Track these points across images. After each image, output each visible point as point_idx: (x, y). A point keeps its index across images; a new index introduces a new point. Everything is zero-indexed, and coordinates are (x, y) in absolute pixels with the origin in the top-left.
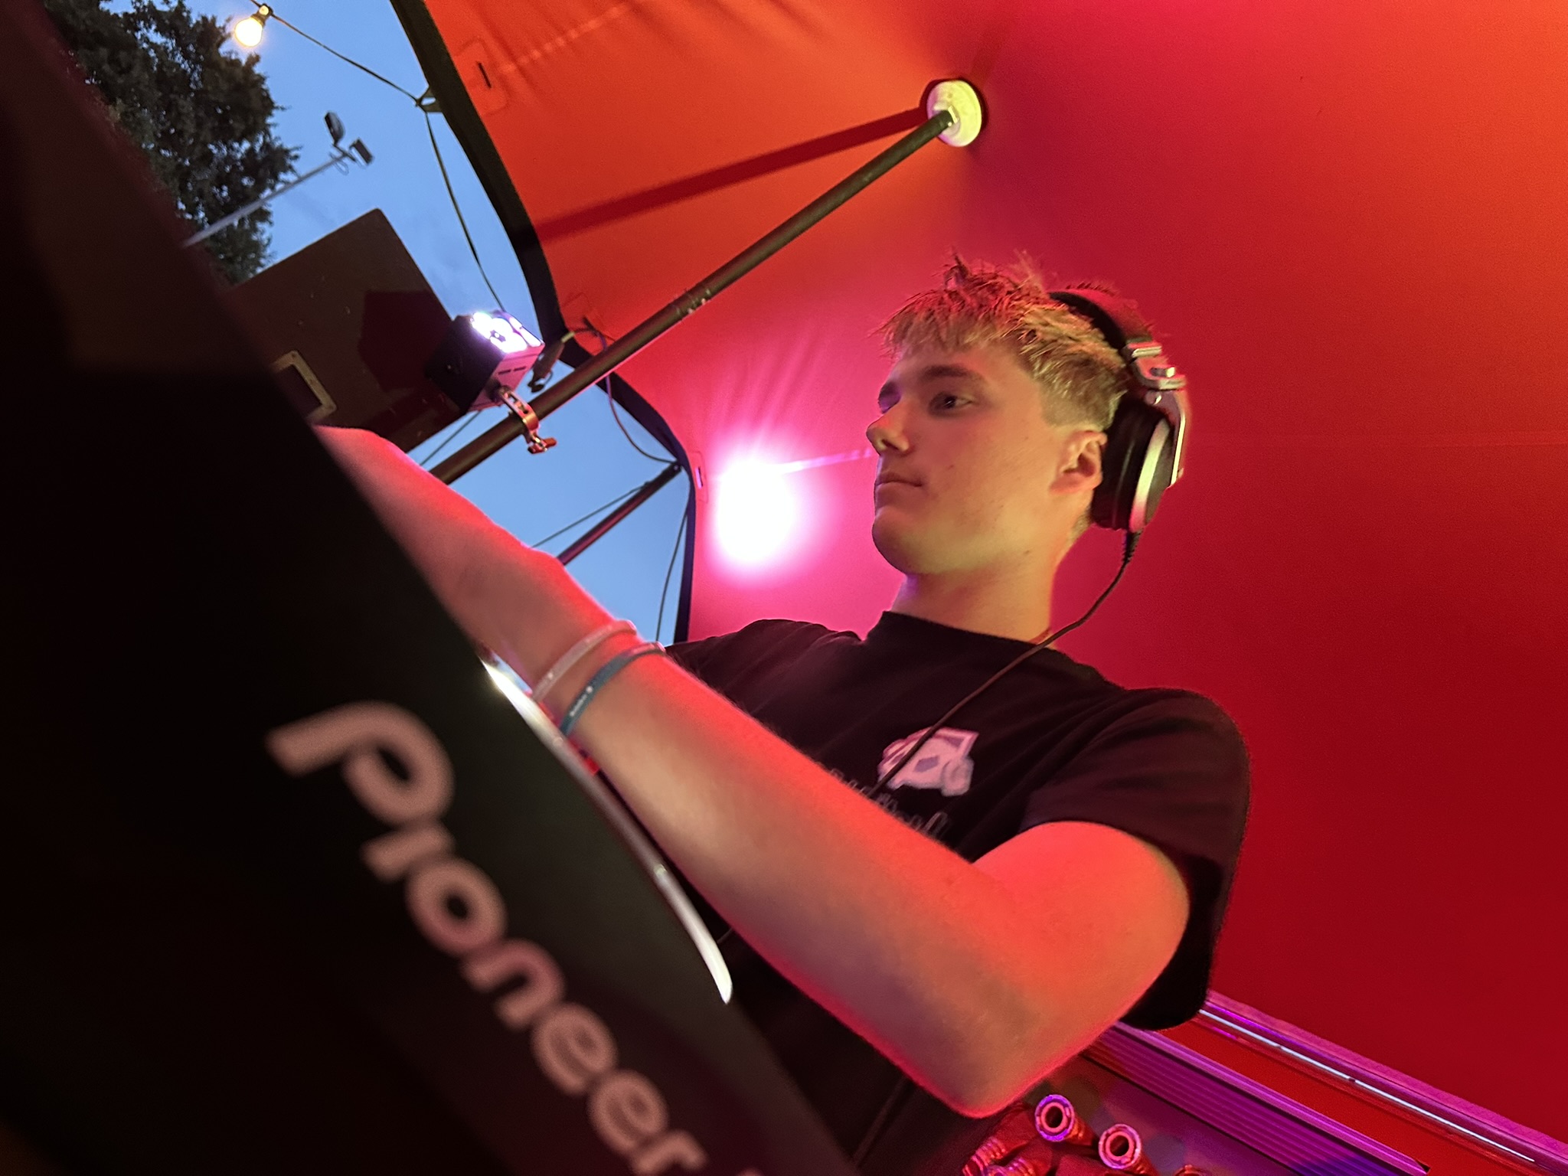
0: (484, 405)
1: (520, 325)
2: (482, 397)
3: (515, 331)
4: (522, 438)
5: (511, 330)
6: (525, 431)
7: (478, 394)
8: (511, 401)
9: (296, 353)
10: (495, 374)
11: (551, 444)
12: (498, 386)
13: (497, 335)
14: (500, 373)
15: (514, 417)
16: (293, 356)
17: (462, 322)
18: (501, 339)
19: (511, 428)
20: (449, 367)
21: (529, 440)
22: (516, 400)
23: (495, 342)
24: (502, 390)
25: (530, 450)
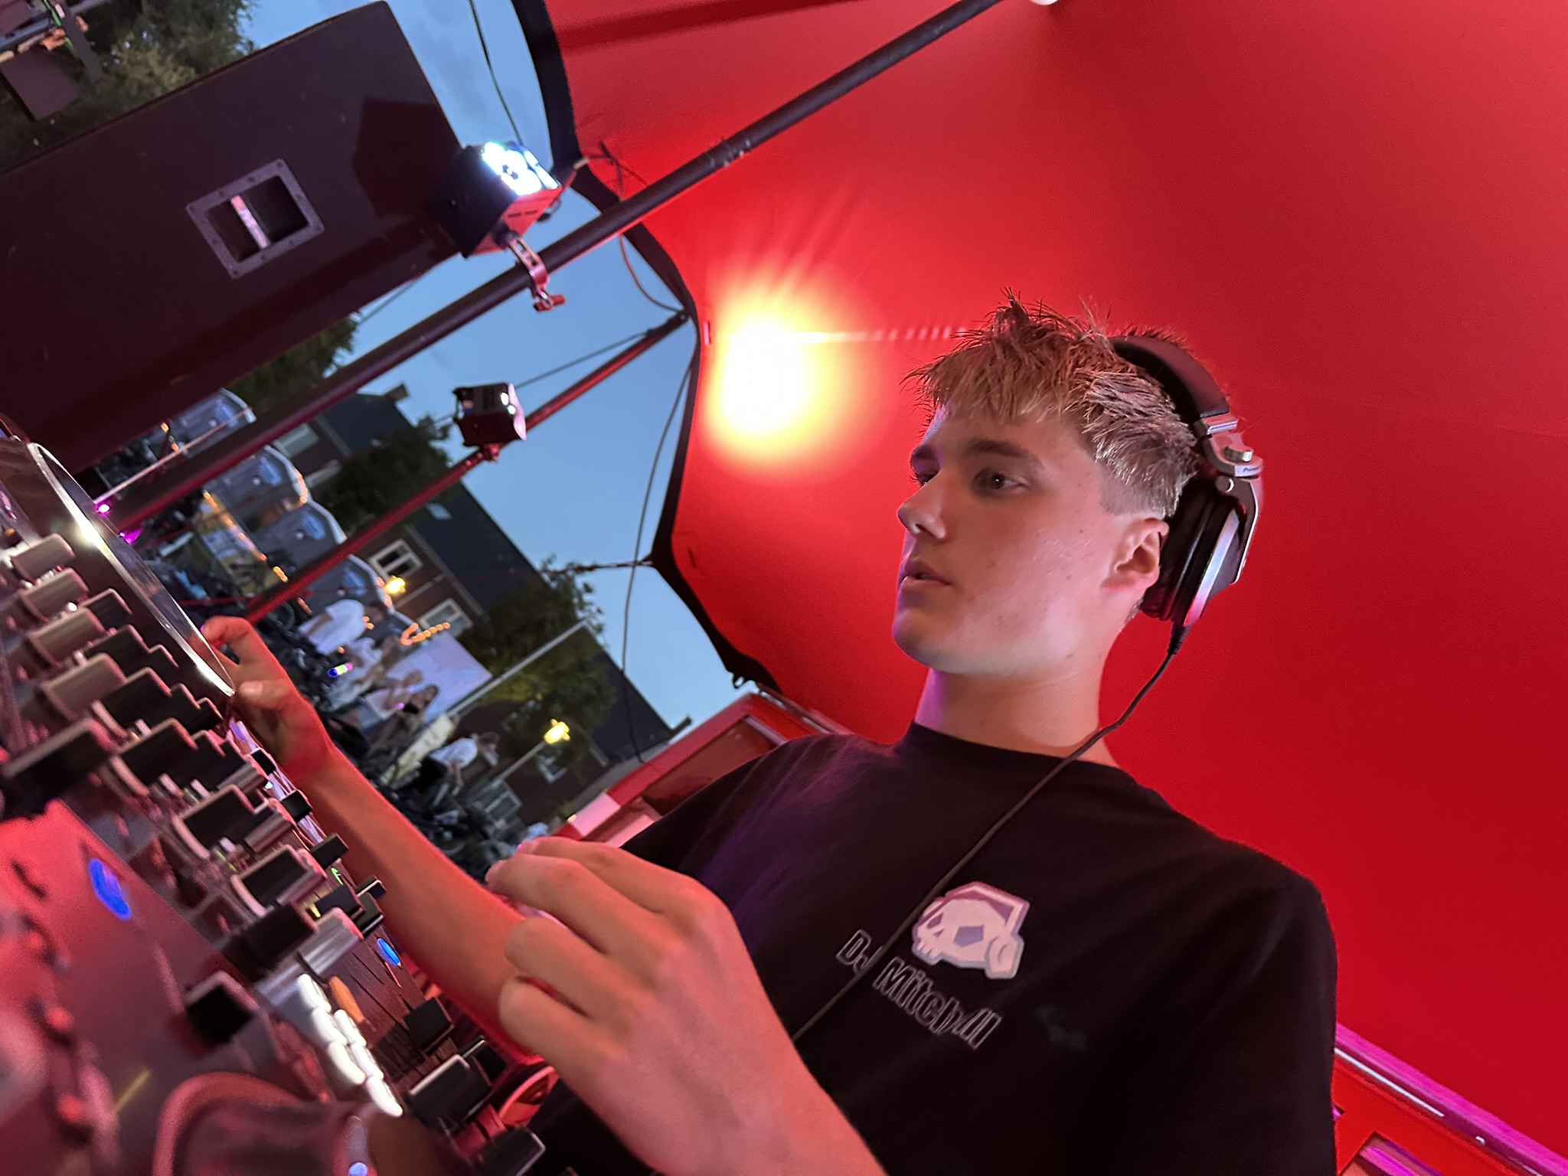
0: (488, 249)
1: (536, 161)
2: (488, 240)
3: (530, 168)
4: (527, 292)
5: (526, 166)
6: (533, 285)
7: (482, 237)
8: (518, 249)
9: (281, 161)
10: (505, 218)
11: (559, 301)
12: (506, 230)
13: (510, 171)
14: (510, 216)
15: (521, 268)
16: (279, 165)
17: (473, 153)
18: (514, 176)
19: (515, 280)
20: (454, 203)
21: (535, 294)
22: (524, 249)
23: (506, 180)
24: (510, 236)
25: (536, 307)
